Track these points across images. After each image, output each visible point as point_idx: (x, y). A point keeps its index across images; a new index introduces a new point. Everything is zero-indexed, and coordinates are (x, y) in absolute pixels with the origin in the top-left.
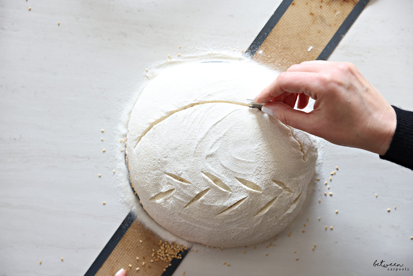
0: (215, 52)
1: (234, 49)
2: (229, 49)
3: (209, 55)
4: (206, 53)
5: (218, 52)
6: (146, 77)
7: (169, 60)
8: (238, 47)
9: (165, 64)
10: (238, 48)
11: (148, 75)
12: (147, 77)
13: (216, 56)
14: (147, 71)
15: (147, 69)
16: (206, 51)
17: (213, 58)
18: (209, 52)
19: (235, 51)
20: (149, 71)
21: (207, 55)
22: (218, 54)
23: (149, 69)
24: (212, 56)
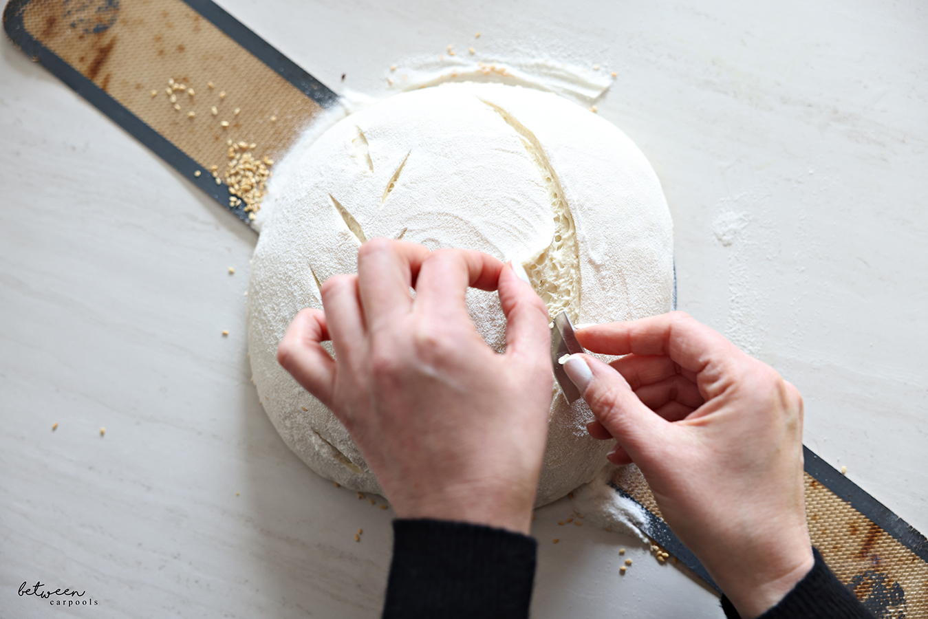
0: (552, 63)
1: (596, 66)
2: (586, 64)
3: (539, 66)
4: (533, 62)
5: (558, 65)
6: (387, 84)
7: (447, 58)
8: (606, 64)
9: (437, 64)
10: (606, 67)
11: (392, 78)
12: (390, 83)
13: (553, 72)
14: (393, 70)
15: (394, 66)
16: (533, 57)
17: (546, 75)
18: (540, 61)
19: (597, 70)
20: (398, 71)
21: (532, 67)
22: (558, 70)
23: (399, 67)
24: (545, 71)
